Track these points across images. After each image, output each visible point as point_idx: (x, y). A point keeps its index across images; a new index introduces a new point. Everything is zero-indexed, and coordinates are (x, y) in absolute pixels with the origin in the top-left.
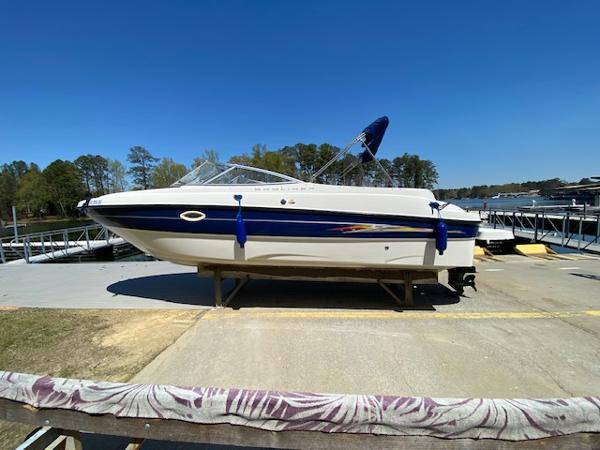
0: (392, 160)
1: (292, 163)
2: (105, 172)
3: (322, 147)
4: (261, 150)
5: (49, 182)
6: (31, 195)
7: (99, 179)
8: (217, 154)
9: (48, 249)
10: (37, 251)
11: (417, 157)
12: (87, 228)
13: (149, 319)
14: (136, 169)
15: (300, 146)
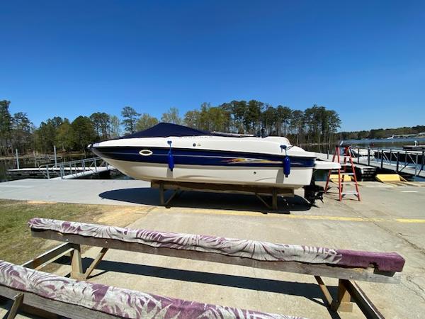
0: (303, 111)
1: (228, 115)
2: (108, 124)
3: (250, 103)
4: (207, 106)
5: (75, 130)
6: (64, 138)
7: (104, 127)
8: (177, 110)
9: (74, 172)
10: (67, 173)
11: (323, 108)
12: (95, 159)
13: (123, 210)
14: (127, 121)
15: (235, 103)
